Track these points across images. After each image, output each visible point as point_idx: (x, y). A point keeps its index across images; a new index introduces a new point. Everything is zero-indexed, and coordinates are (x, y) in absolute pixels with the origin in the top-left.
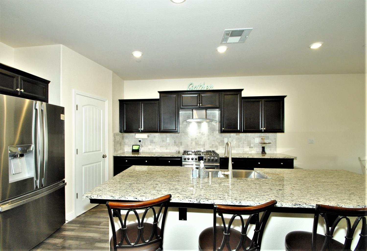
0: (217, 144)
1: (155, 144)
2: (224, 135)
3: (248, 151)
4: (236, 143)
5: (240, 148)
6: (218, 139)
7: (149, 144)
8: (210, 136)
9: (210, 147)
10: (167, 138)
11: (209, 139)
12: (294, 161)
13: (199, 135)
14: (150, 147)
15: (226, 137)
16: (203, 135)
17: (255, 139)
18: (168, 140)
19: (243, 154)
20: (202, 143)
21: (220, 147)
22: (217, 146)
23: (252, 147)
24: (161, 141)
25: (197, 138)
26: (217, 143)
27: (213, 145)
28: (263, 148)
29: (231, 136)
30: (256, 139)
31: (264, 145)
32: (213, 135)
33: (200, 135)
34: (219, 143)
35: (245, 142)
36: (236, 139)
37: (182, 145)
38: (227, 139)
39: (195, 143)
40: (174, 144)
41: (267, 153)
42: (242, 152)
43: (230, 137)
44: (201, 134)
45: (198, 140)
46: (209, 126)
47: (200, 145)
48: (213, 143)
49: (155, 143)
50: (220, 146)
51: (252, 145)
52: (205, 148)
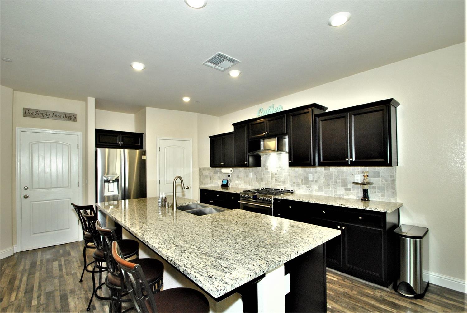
0: (300, 181)
1: (240, 179)
2: (308, 170)
3: (343, 195)
4: (324, 182)
5: (331, 189)
6: (300, 175)
8: (291, 171)
10: (250, 173)
11: (289, 175)
13: (279, 169)
14: (237, 182)
15: (310, 173)
16: (284, 170)
17: (354, 176)
18: (251, 175)
19: (335, 199)
20: (282, 180)
21: (304, 186)
22: (300, 184)
23: (350, 189)
24: (245, 176)
25: (277, 174)
26: (300, 180)
27: (294, 183)
28: (365, 191)
29: (318, 171)
30: (356, 176)
31: (366, 187)
32: (295, 169)
33: (280, 170)
34: (302, 181)
35: (338, 181)
36: (324, 176)
37: (263, 181)
38: (311, 175)
39: (275, 179)
40: (255, 179)
41: (370, 200)
42: (333, 196)
43: (316, 172)
44: (281, 168)
45: (278, 177)
47: (280, 182)
48: (295, 180)
49: (240, 178)
50: (303, 184)
52: (286, 187)
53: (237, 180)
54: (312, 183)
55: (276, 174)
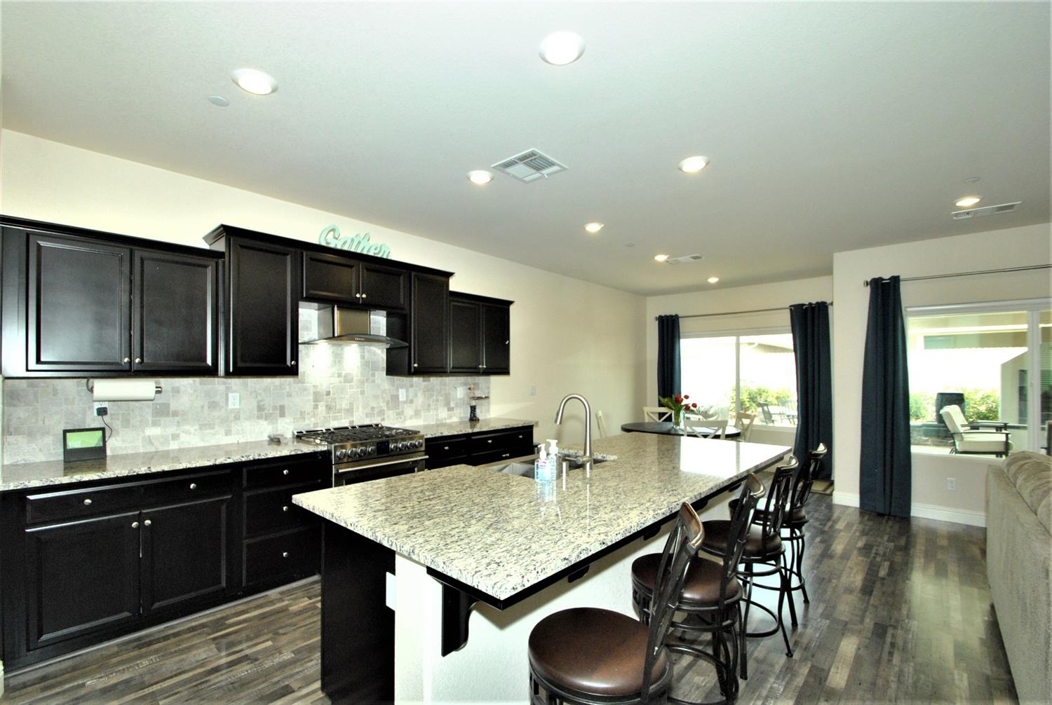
0: (383, 405)
1: (177, 419)
2: (398, 382)
3: (445, 419)
4: (423, 402)
5: (431, 413)
6: (384, 392)
7: (150, 419)
8: (366, 384)
9: (367, 415)
10: (230, 395)
11: (362, 393)
12: (535, 430)
13: (336, 380)
14: (152, 431)
15: (402, 387)
16: (350, 382)
17: (456, 390)
18: (234, 401)
19: (438, 426)
20: (344, 404)
21: (391, 412)
22: (384, 410)
23: (453, 409)
24: (203, 407)
25: (331, 392)
26: (384, 401)
27: (373, 408)
28: (473, 409)
29: (414, 383)
30: (458, 388)
31: (473, 403)
32: (374, 381)
33: (341, 382)
34: (388, 403)
35: (440, 398)
36: (423, 392)
37: (286, 413)
38: (404, 390)
39: (327, 406)
40: (256, 412)
41: (480, 419)
42: (434, 423)
43: (412, 386)
44: (342, 379)
45: (335, 398)
46: (363, 357)
47: (340, 411)
48: (374, 404)
49: (175, 414)
50: (389, 410)
51: (452, 405)
52: (354, 419)
53: (155, 424)
54: (406, 405)
55: (328, 393)
